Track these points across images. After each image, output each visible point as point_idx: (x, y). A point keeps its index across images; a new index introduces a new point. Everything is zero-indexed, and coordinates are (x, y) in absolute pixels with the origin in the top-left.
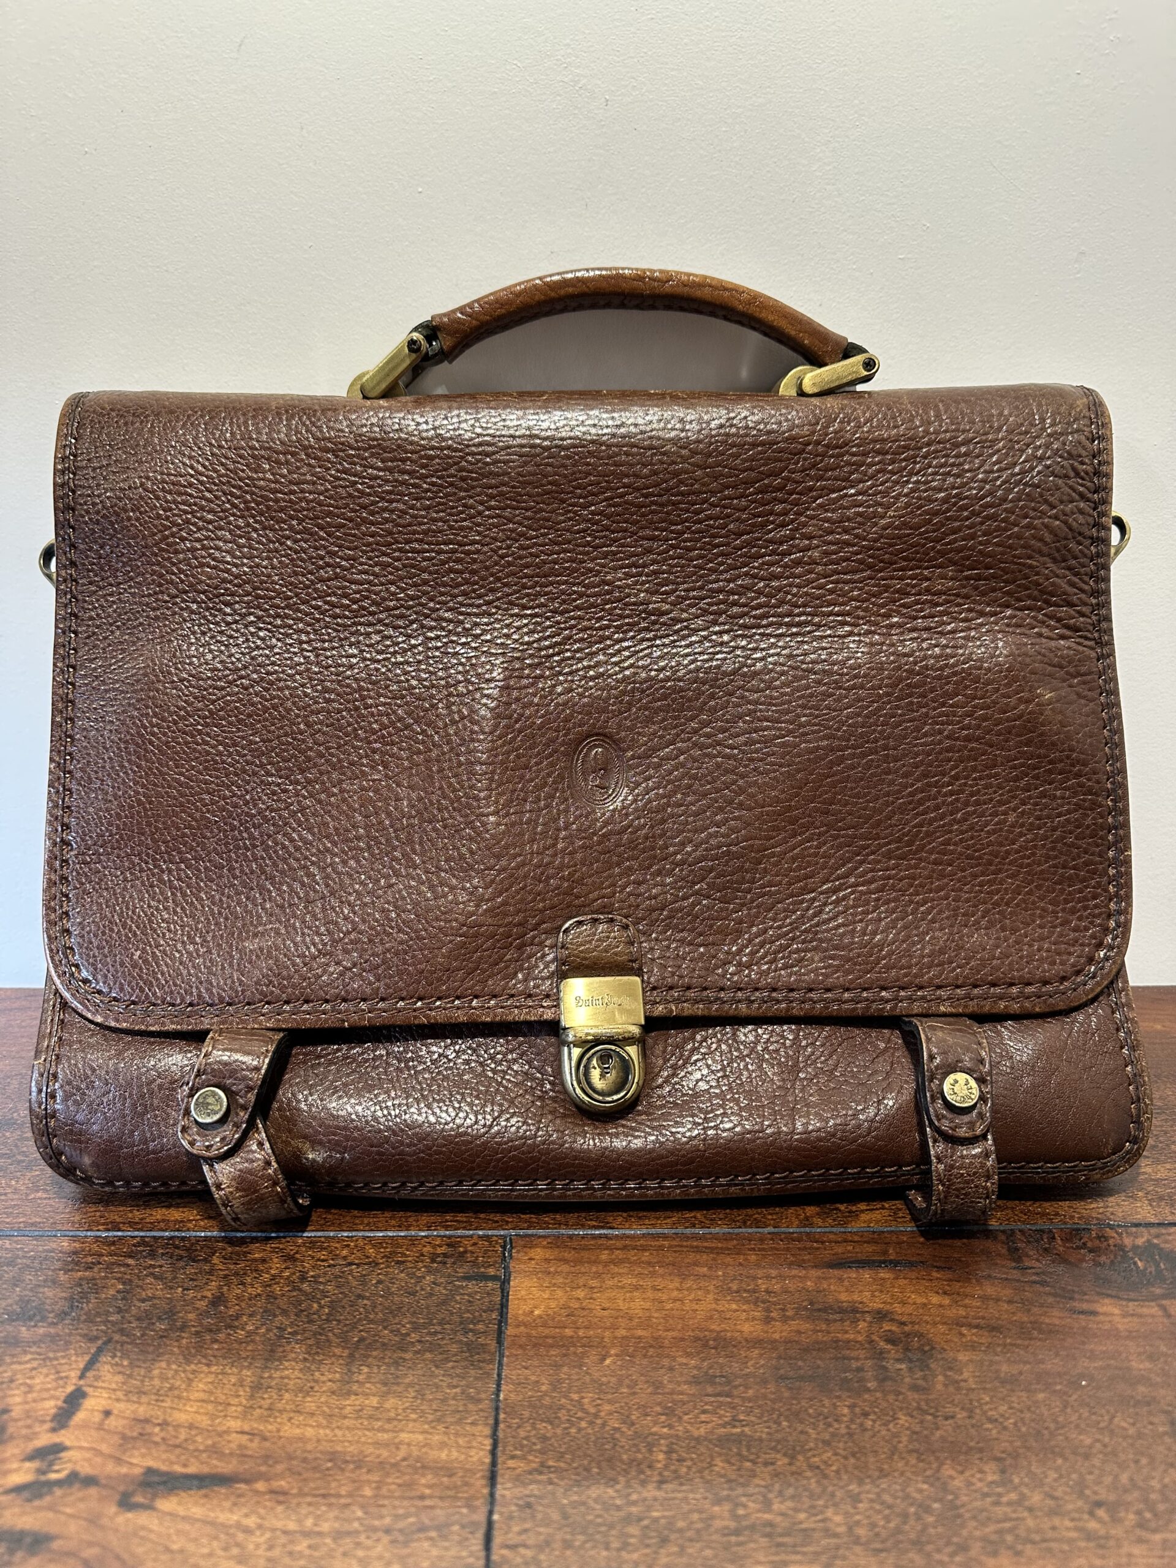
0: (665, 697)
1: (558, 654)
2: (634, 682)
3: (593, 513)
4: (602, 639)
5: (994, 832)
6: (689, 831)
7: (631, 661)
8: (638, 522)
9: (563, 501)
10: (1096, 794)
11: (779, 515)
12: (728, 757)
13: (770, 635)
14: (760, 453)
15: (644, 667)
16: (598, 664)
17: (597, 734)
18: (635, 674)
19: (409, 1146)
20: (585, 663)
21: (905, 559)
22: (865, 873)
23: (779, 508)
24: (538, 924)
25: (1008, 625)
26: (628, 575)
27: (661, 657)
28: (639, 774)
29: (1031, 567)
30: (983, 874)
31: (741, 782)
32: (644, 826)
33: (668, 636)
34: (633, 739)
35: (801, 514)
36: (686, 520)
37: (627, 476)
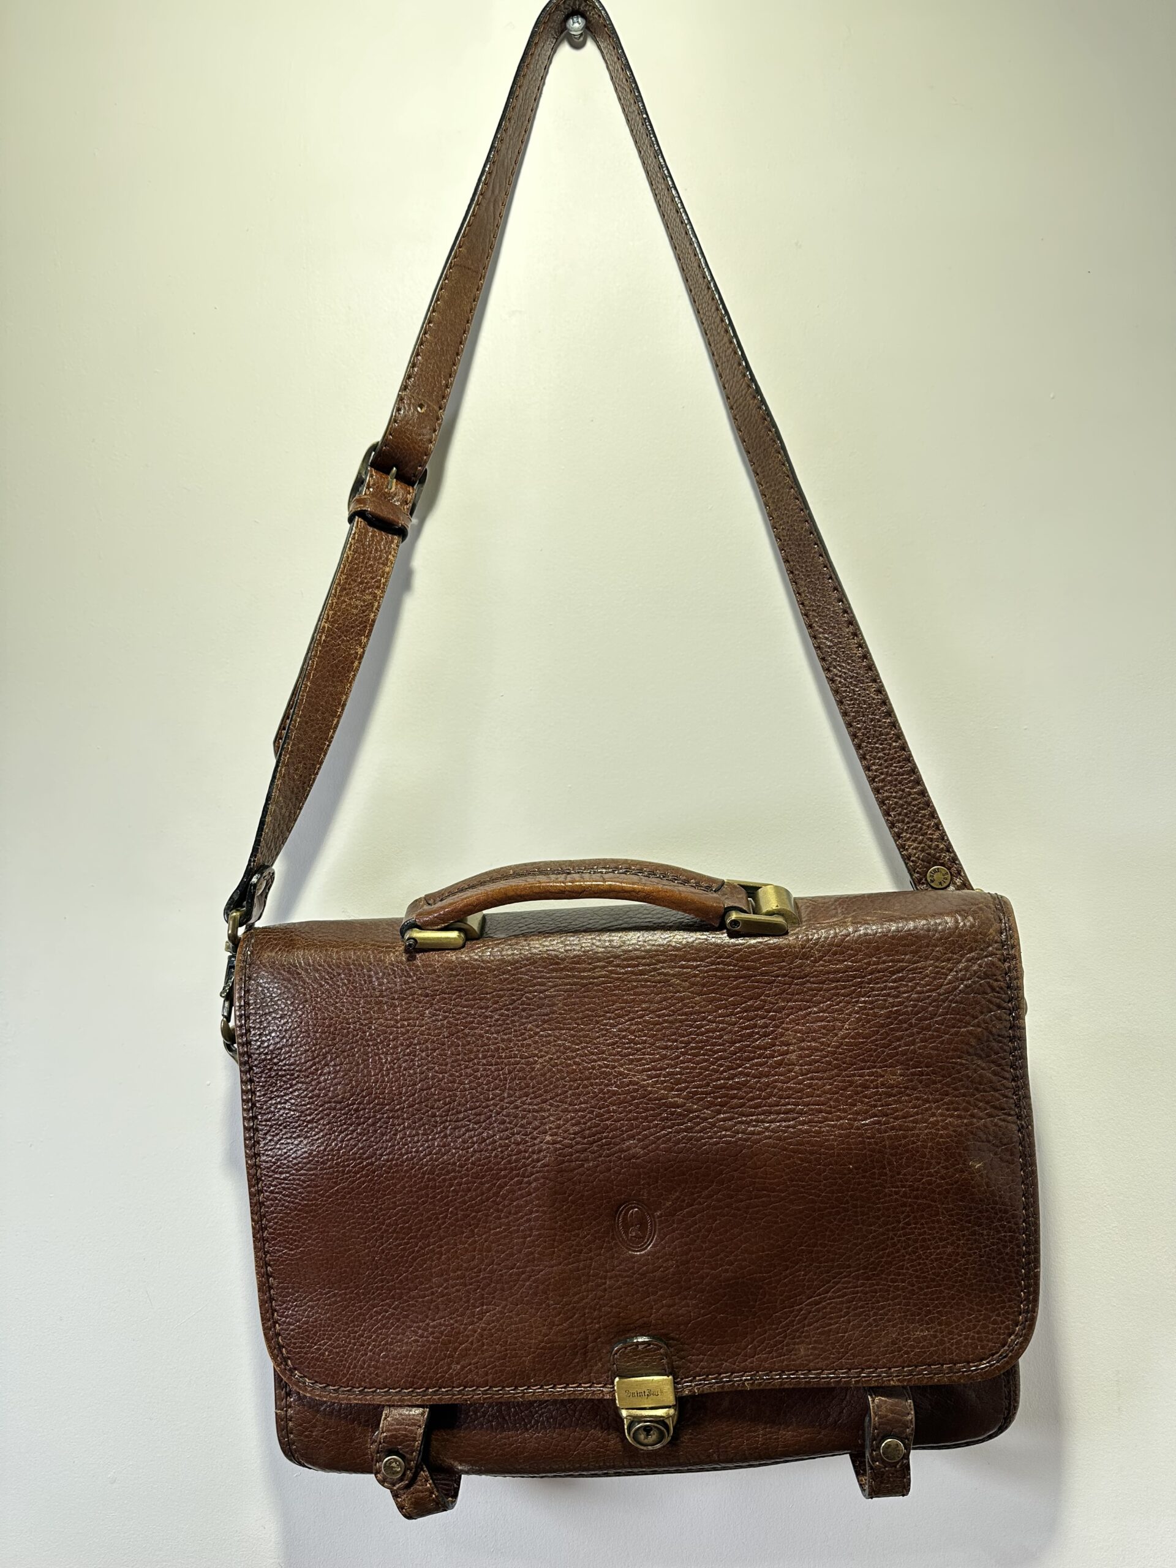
0: (684, 1173)
2: (658, 1162)
3: (620, 1030)
5: (936, 1260)
6: (708, 1269)
8: (655, 1035)
9: (597, 1022)
10: (1014, 1232)
11: (762, 1027)
12: (735, 1216)
13: (763, 1121)
14: (742, 983)
18: (659, 1155)
21: (863, 1061)
22: (839, 1290)
23: (760, 1022)
24: (596, 1339)
25: (948, 1110)
26: (650, 1077)
28: (666, 1228)
29: (961, 1064)
30: (928, 1287)
31: (745, 1234)
32: (671, 1266)
35: (778, 1027)
36: (691, 1033)
37: (645, 1002)
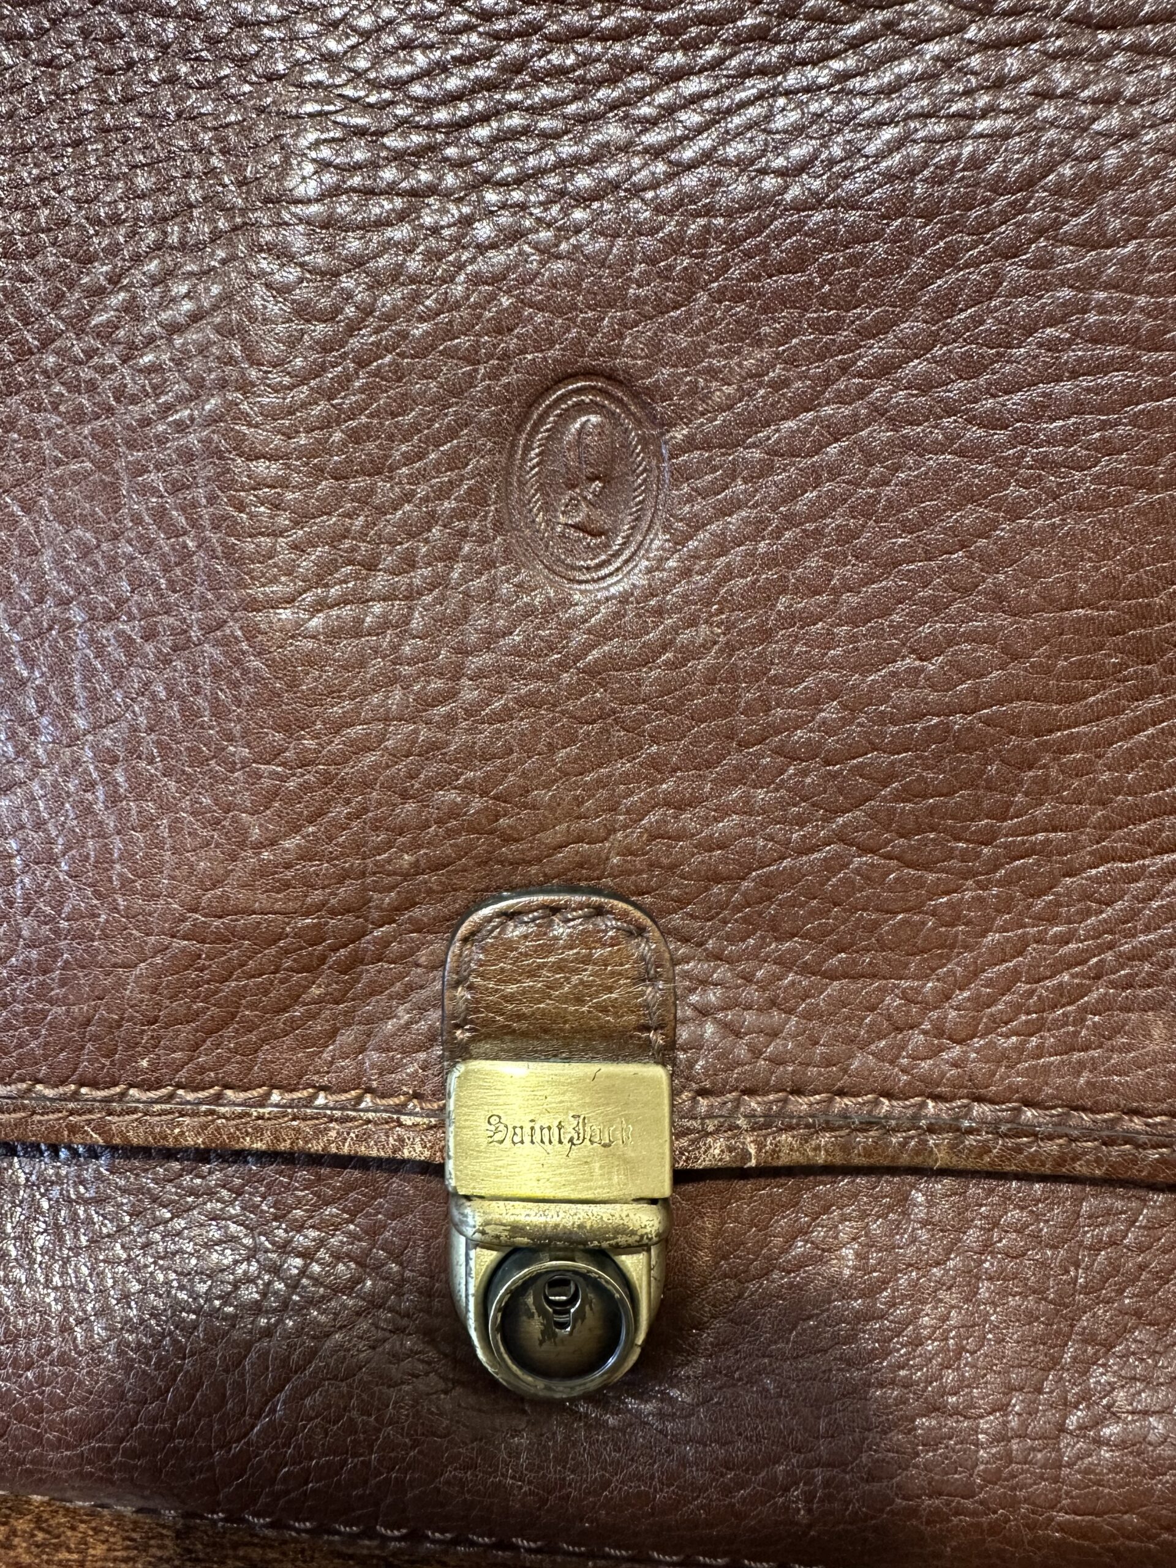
0: (799, 260)
1: (484, 118)
2: (709, 211)
4: (621, 70)
6: (837, 666)
7: (705, 142)
12: (977, 452)
15: (743, 164)
16: (601, 154)
17: (588, 373)
18: (715, 184)
19: (57, 1446)
20: (566, 149)
24: (398, 909)
27: (798, 131)
28: (704, 493)
31: (1003, 532)
32: (706, 647)
33: (827, 56)
34: (693, 389)
